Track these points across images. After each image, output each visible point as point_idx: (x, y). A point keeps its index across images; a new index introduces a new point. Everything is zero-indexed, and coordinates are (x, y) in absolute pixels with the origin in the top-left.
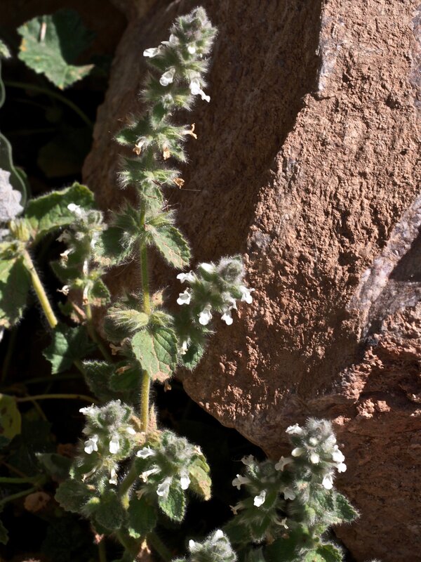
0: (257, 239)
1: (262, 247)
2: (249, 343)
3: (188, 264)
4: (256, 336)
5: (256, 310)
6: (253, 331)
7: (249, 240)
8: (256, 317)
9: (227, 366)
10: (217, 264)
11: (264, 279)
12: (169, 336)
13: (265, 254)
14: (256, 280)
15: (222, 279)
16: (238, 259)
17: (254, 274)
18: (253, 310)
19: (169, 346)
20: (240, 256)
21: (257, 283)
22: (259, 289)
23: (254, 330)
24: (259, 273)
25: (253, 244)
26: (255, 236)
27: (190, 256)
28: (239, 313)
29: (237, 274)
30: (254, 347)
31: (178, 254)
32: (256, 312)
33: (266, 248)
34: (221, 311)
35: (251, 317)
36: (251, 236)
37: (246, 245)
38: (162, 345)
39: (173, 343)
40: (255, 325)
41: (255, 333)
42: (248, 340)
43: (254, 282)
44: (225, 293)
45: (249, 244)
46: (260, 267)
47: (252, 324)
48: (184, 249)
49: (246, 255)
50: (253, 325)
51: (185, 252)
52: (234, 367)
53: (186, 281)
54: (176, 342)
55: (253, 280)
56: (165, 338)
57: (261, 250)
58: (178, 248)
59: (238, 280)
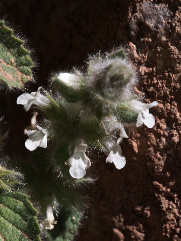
0: (145, 16)
1: (157, 27)
2: (160, 193)
3: (30, 78)
4: (170, 179)
5: (164, 136)
6: (164, 171)
7: (133, 19)
8: (166, 149)
9: (127, 233)
10: (84, 70)
11: (169, 81)
12: (20, 205)
13: (164, 39)
14: (155, 86)
15: (99, 97)
16: (120, 55)
17: (150, 75)
18: (158, 136)
19: (24, 222)
20: (121, 49)
21: (158, 90)
22: (164, 99)
23: (166, 169)
24: (158, 72)
25: (141, 24)
26: (141, 11)
27: (33, 65)
28: (135, 144)
29: (125, 83)
30: (170, 198)
31: (11, 64)
32: (164, 140)
33: (165, 29)
34: (103, 149)
35: (157, 148)
36: (134, 11)
37: (128, 28)
38: (10, 221)
39: (29, 216)
40: (166, 162)
41: (168, 174)
42: (157, 189)
43: (152, 89)
44: (107, 119)
45: (134, 26)
46: (160, 62)
47: (160, 161)
48: (20, 53)
49: (131, 44)
50: (162, 162)
51: (23, 58)
52: (139, 234)
53: (33, 106)
54: (34, 213)
55: (149, 86)
56: (15, 210)
57: (156, 33)
58: (9, 54)
59: (127, 91)
